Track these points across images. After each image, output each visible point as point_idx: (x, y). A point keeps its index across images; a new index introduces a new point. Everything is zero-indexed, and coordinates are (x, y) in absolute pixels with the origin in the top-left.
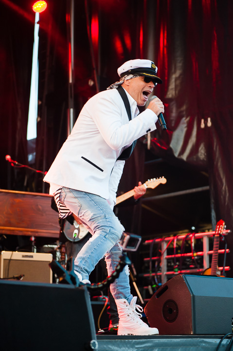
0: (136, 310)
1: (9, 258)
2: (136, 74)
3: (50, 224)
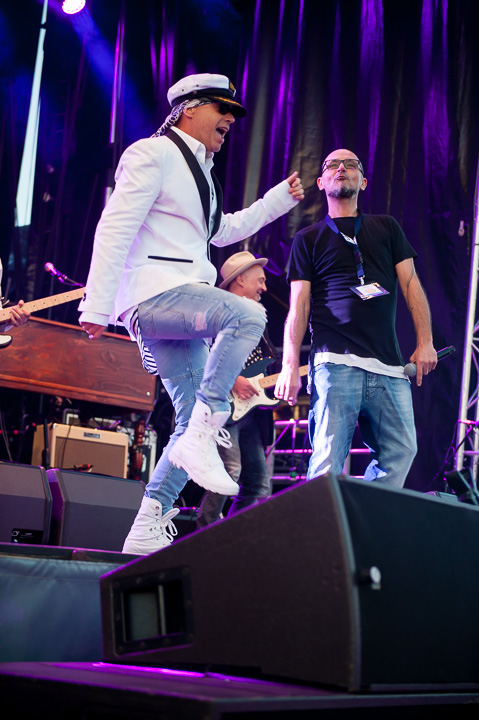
0: (167, 528)
1: (65, 435)
2: (206, 99)
3: (126, 385)
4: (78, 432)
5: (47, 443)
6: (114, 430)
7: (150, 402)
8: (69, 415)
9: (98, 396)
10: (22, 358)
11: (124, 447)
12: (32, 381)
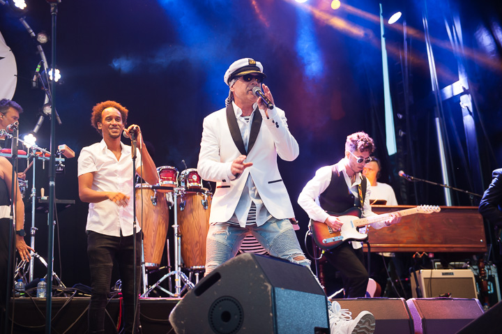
1: (429, 277)
3: (464, 238)
4: (437, 273)
5: (418, 283)
6: (466, 268)
7: (484, 246)
8: (436, 263)
9: (447, 248)
10: (392, 231)
11: (472, 278)
12: (401, 245)
